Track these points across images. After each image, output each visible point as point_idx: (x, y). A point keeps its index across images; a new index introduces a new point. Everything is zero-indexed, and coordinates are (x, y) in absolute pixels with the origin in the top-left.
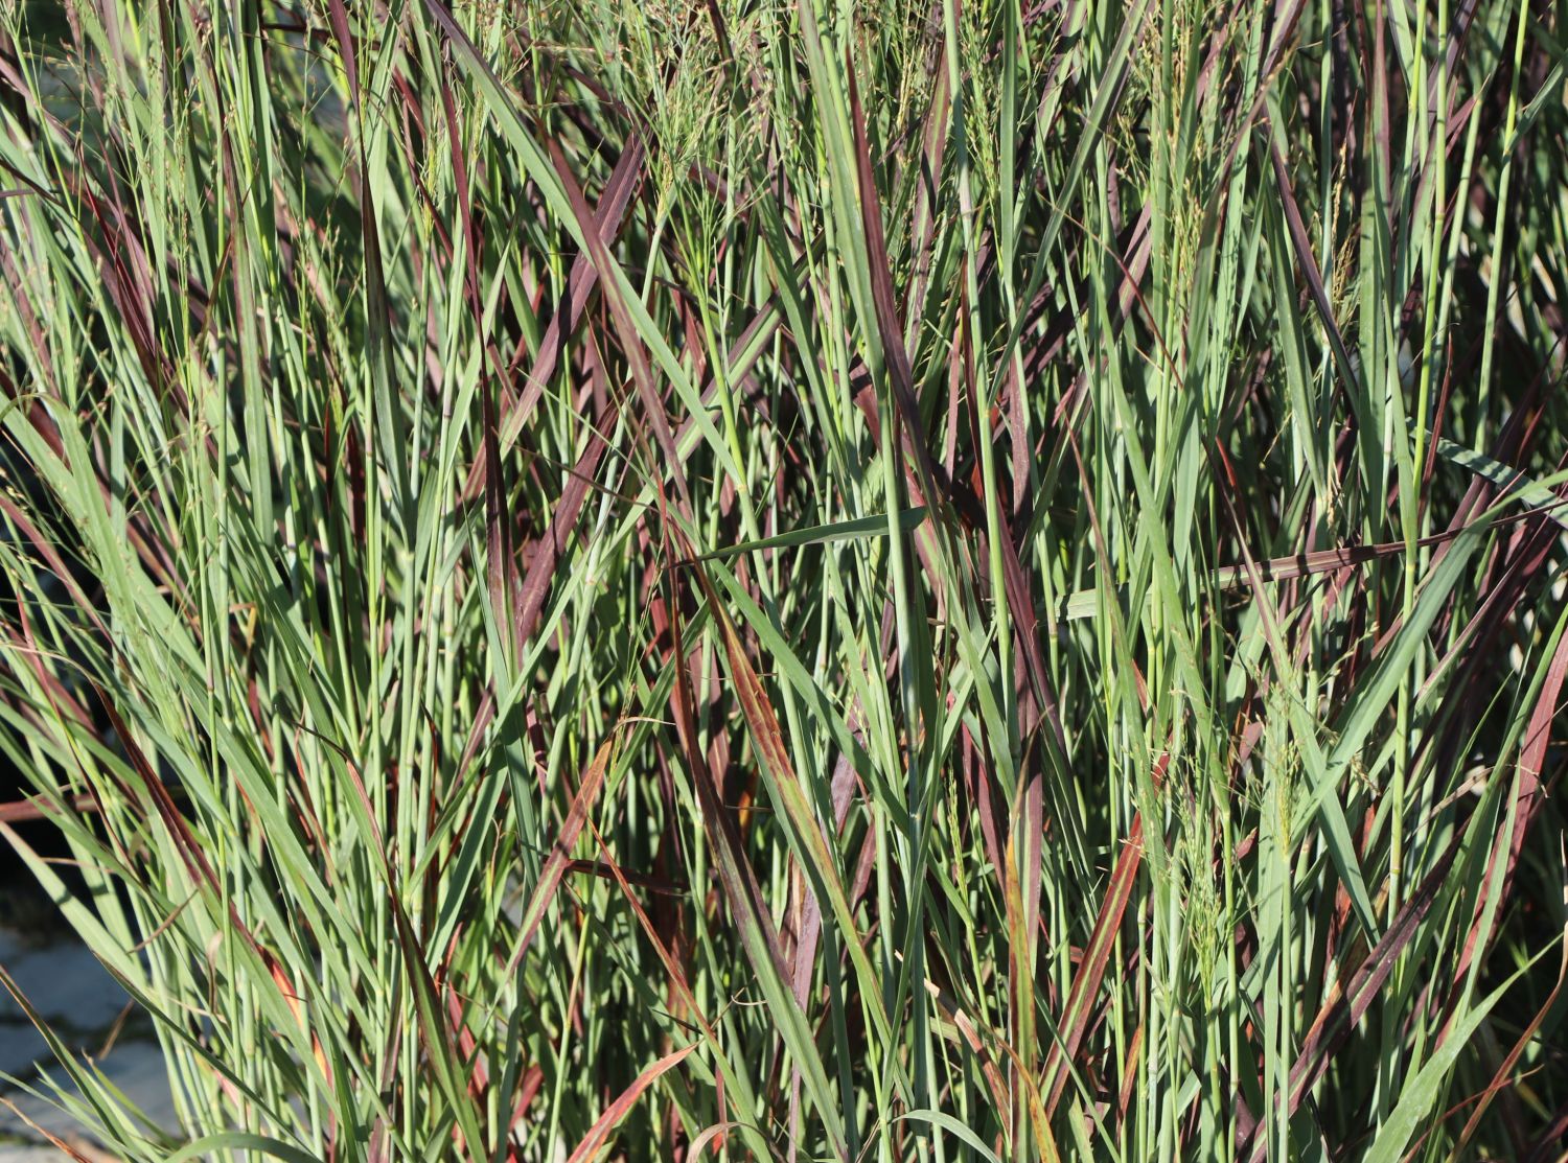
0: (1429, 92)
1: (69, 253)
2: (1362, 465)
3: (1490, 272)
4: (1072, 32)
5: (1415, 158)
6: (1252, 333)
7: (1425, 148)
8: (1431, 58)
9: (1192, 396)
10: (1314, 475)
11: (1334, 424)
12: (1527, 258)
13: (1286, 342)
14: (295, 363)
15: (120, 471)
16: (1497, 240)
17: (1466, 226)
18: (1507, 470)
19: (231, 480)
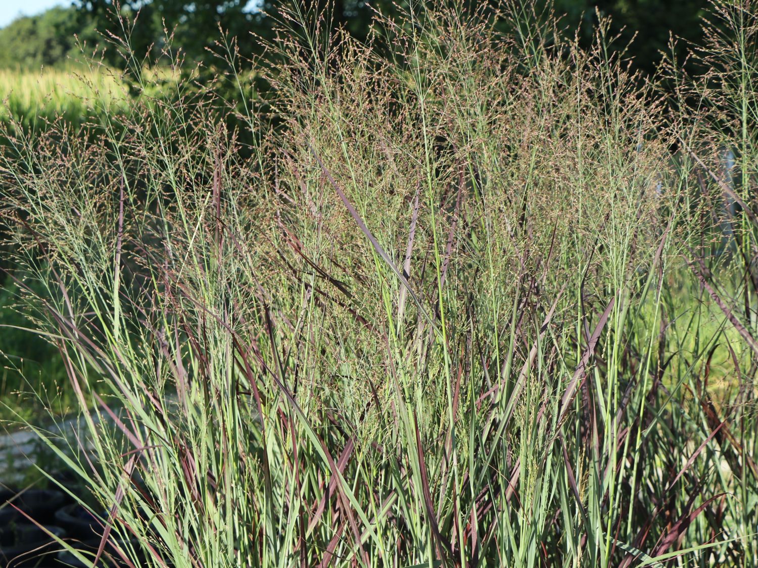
0: (611, 429)
1: (174, 465)
2: (589, 550)
3: (632, 482)
4: (496, 402)
5: (607, 450)
6: (555, 504)
7: (611, 448)
8: (613, 414)
9: (533, 528)
10: (573, 552)
11: (581, 533)
12: (645, 479)
13: (564, 508)
14: (243, 502)
15: (187, 535)
16: (634, 472)
17: (626, 467)
18: (638, 550)
19: (221, 541)
